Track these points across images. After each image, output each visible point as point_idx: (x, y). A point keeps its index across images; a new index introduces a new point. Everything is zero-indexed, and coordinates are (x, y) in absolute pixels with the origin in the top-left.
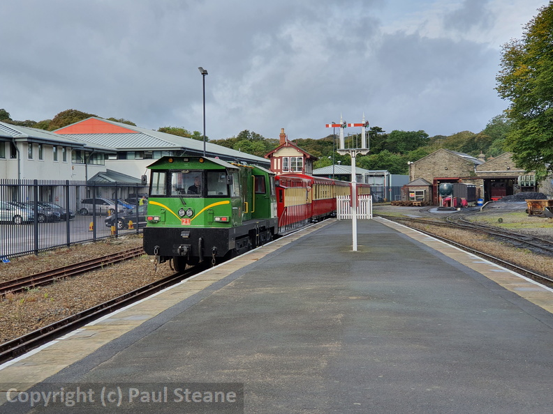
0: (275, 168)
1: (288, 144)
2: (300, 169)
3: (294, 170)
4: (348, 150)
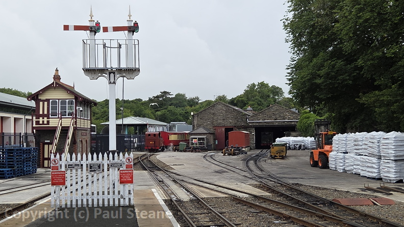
0: (41, 113)
1: (57, 85)
2: (70, 114)
3: (63, 114)
4: (102, 71)
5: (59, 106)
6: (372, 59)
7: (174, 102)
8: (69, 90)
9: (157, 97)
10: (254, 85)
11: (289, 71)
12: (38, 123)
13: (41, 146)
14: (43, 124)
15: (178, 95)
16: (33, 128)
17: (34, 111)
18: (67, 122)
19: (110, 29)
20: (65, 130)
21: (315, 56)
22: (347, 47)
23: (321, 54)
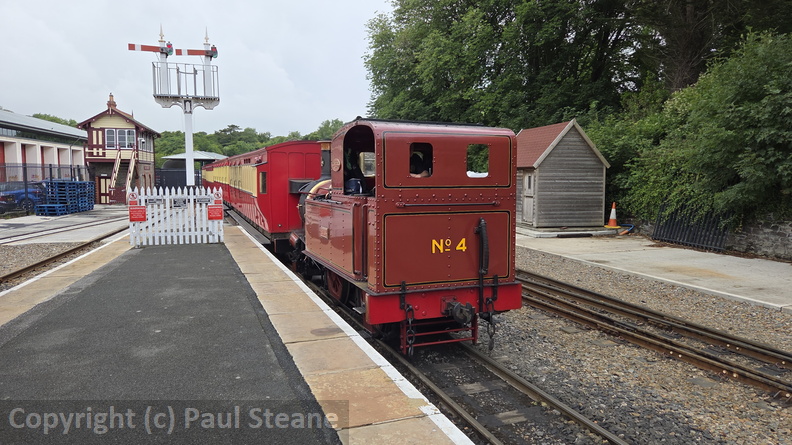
0: (95, 143)
1: (112, 112)
2: (131, 145)
3: (122, 146)
4: (176, 98)
5: (117, 137)
6: (450, 101)
7: (244, 137)
8: (128, 119)
9: (225, 131)
10: (328, 122)
11: (369, 109)
12: (91, 154)
13: (97, 180)
14: (98, 155)
15: (248, 130)
16: (86, 160)
17: (86, 142)
18: (127, 154)
19: (185, 52)
20: (125, 164)
21: (395, 95)
22: (427, 88)
23: (402, 93)
